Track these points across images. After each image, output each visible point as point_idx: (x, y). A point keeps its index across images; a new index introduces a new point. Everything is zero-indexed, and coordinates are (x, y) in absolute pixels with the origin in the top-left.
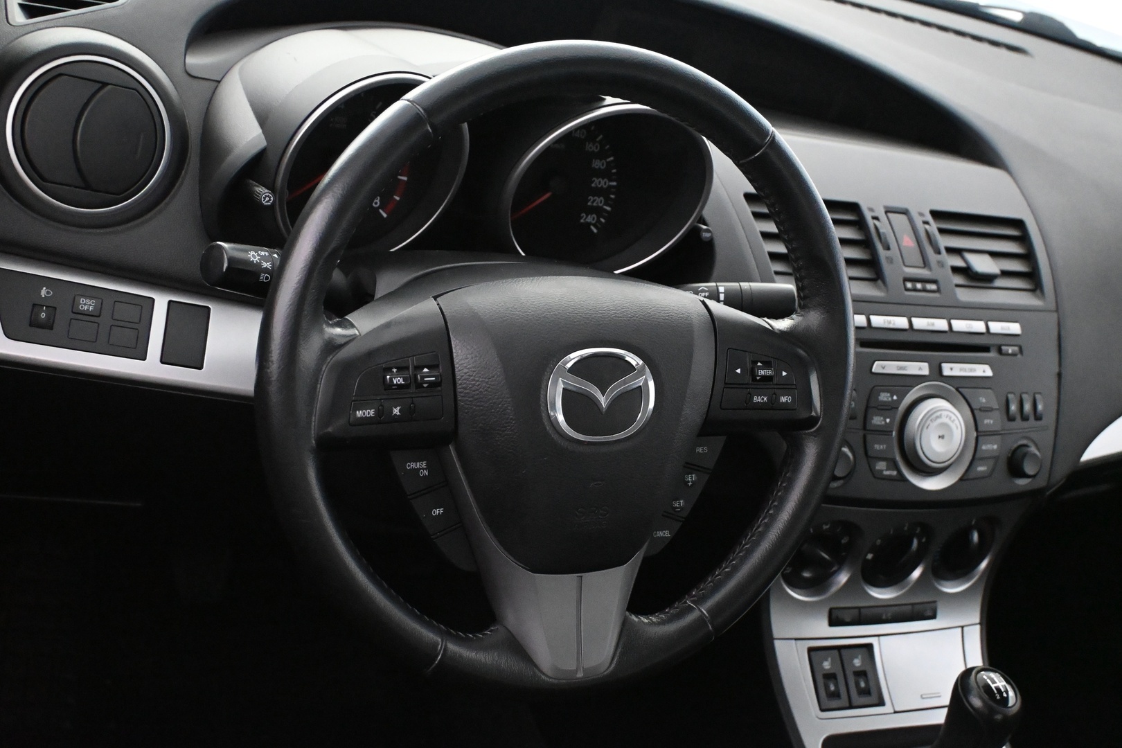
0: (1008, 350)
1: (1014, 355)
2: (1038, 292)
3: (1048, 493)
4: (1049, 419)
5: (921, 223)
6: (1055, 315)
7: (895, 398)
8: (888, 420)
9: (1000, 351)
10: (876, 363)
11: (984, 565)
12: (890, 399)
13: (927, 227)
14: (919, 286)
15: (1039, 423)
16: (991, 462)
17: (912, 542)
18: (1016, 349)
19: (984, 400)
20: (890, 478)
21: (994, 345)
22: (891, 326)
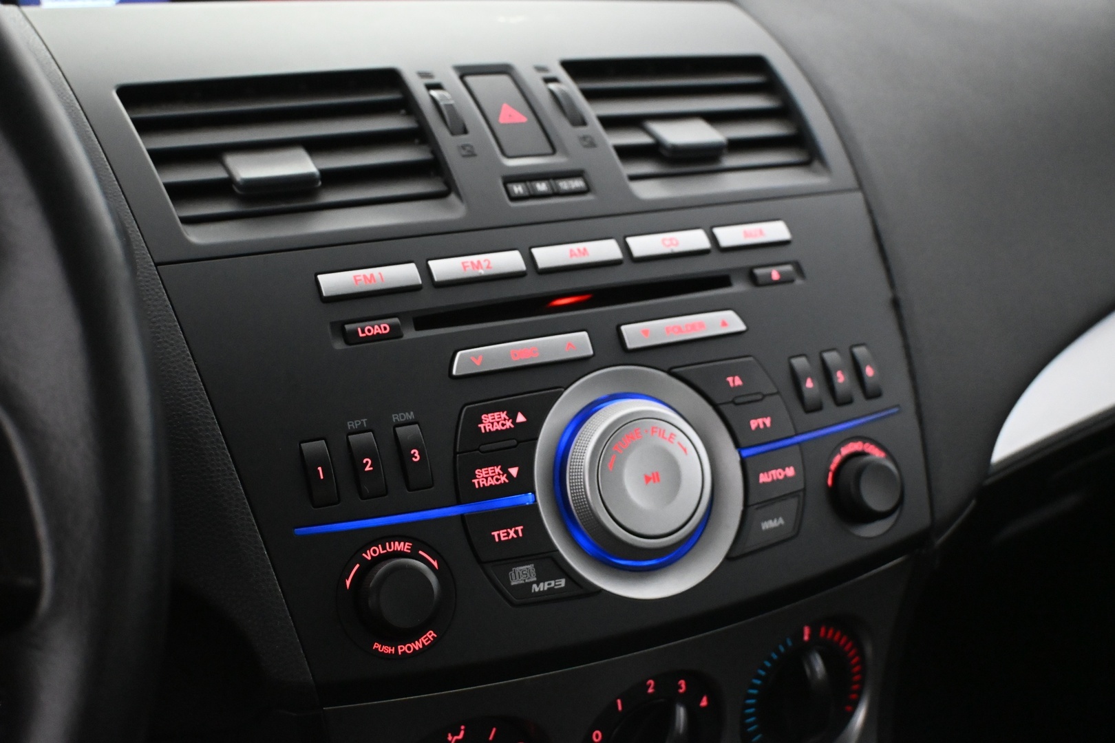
0: (770, 275)
1: (785, 280)
2: (816, 164)
3: (939, 541)
4: (898, 390)
5: (541, 83)
6: (859, 196)
7: (521, 418)
8: (514, 471)
9: (753, 279)
10: (459, 354)
11: (860, 717)
12: (509, 424)
13: (552, 86)
14: (542, 187)
15: (876, 404)
16: (793, 503)
17: (672, 715)
18: (788, 268)
19: (738, 382)
20: (551, 597)
21: (738, 270)
22: (482, 272)
